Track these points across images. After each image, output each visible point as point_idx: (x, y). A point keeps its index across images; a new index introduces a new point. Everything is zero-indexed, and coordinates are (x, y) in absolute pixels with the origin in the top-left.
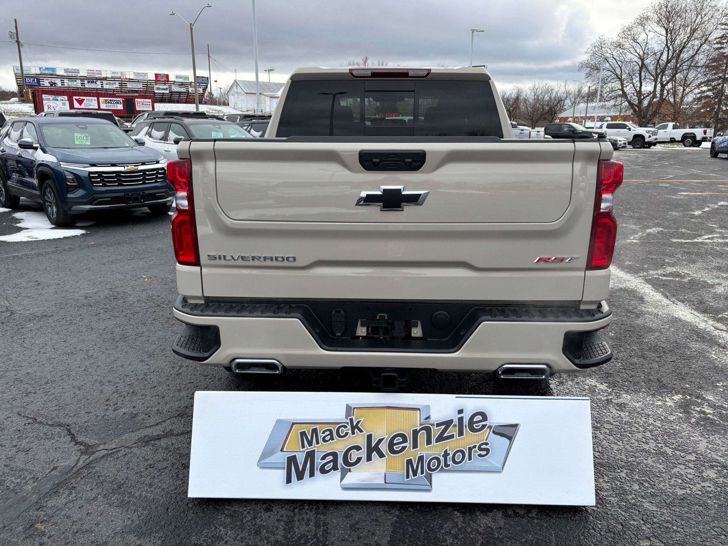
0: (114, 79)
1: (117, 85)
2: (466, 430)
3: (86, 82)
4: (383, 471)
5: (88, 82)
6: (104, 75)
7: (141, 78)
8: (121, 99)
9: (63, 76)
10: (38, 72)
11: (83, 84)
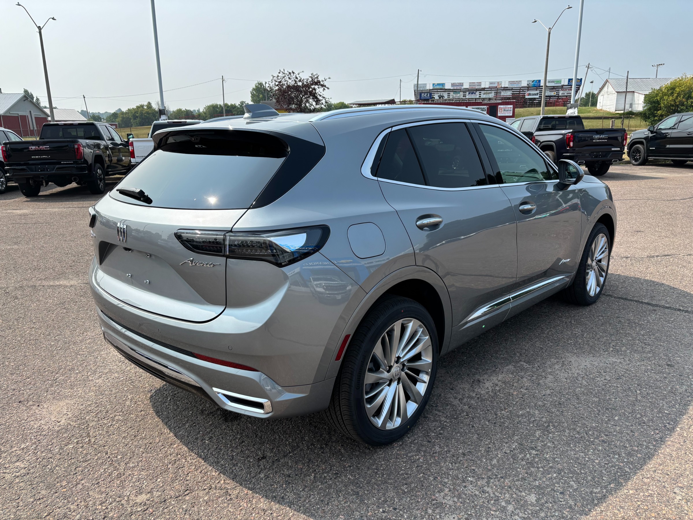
0: (490, 89)
1: (492, 95)
3: (467, 93)
5: (469, 94)
6: (483, 86)
7: (515, 86)
8: (486, 107)
9: (450, 90)
10: (431, 88)
11: (464, 95)
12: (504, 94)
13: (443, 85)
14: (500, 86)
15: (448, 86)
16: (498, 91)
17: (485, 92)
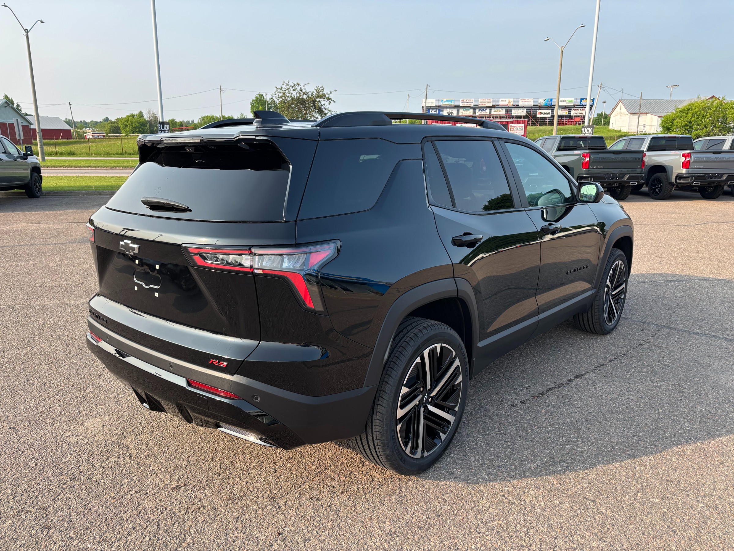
0: (502, 107)
1: (502, 112)
3: (477, 110)
6: (493, 103)
7: (526, 104)
9: (460, 106)
10: (440, 104)
11: (474, 112)
12: (515, 112)
13: (452, 101)
14: (511, 104)
15: (457, 103)
16: (508, 109)
17: (496, 109)
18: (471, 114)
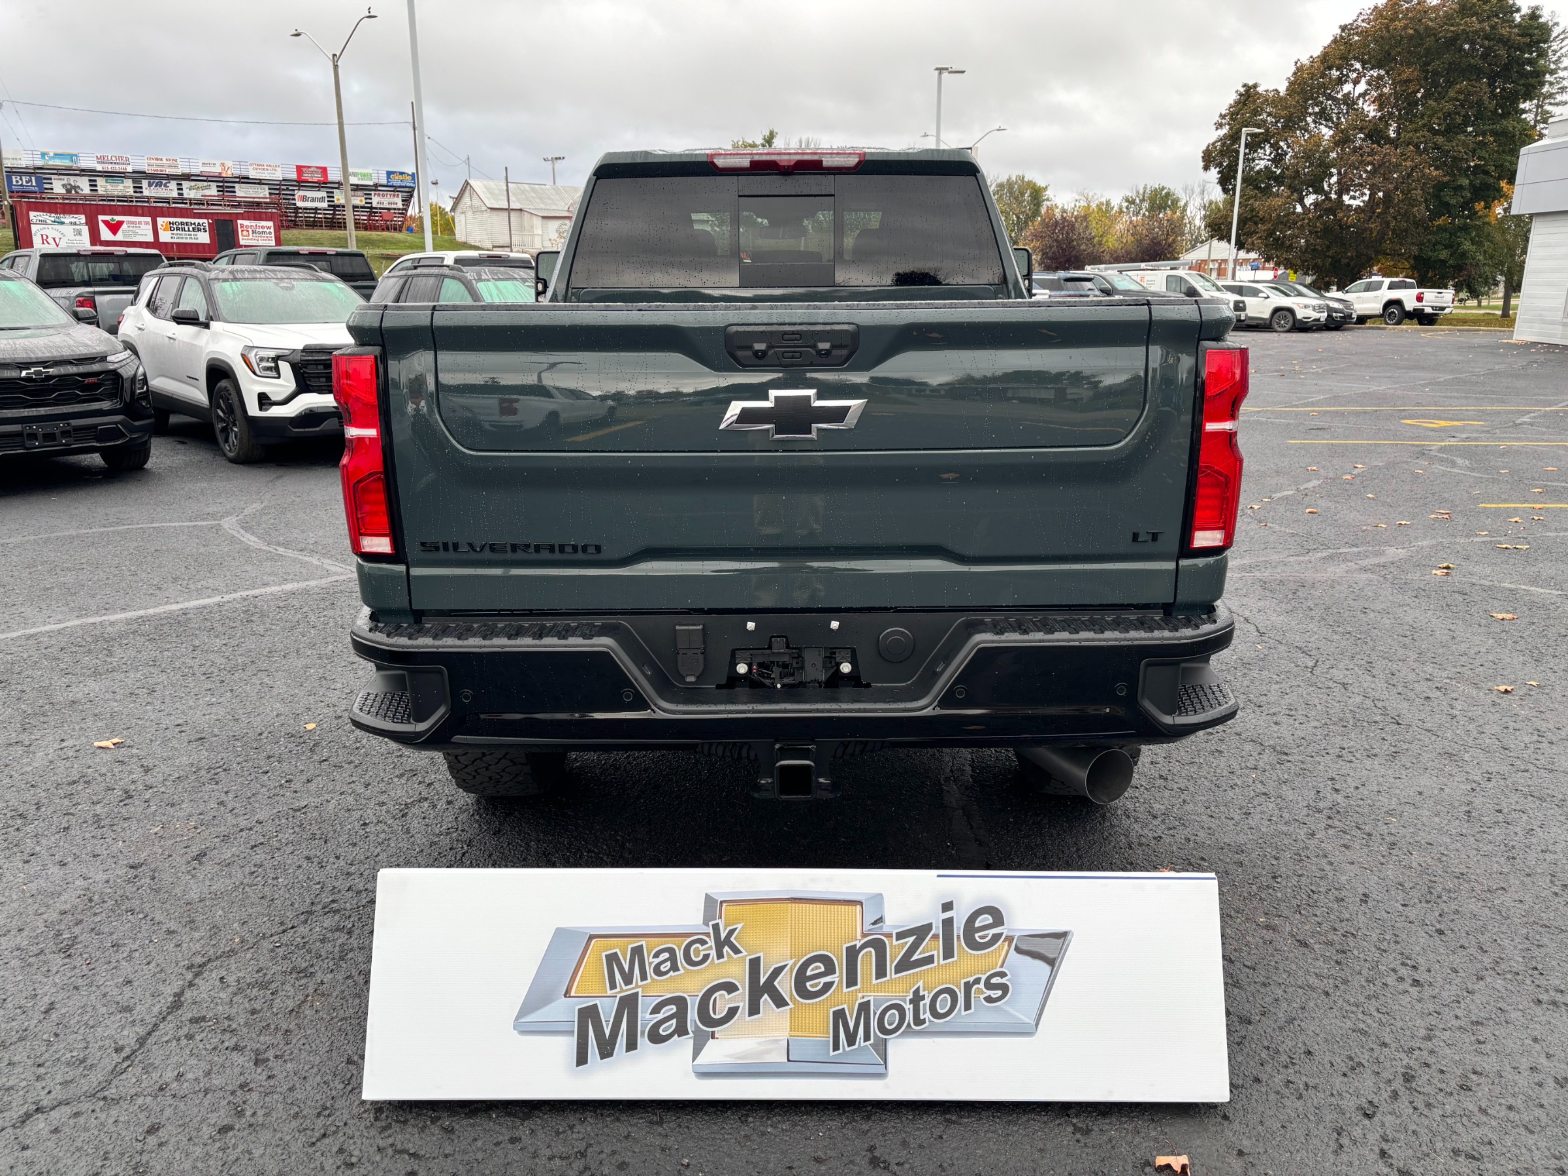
0: (205, 177)
1: (213, 193)
2: (959, 945)
3: (145, 183)
4: (783, 1035)
5: (150, 185)
6: (184, 170)
7: (265, 175)
8: (206, 220)
9: (95, 171)
10: (39, 163)
11: (138, 189)
12: (241, 192)
13: (71, 157)
14: (229, 172)
15: (87, 163)
16: (225, 184)
17: (193, 183)
18: (131, 192)
